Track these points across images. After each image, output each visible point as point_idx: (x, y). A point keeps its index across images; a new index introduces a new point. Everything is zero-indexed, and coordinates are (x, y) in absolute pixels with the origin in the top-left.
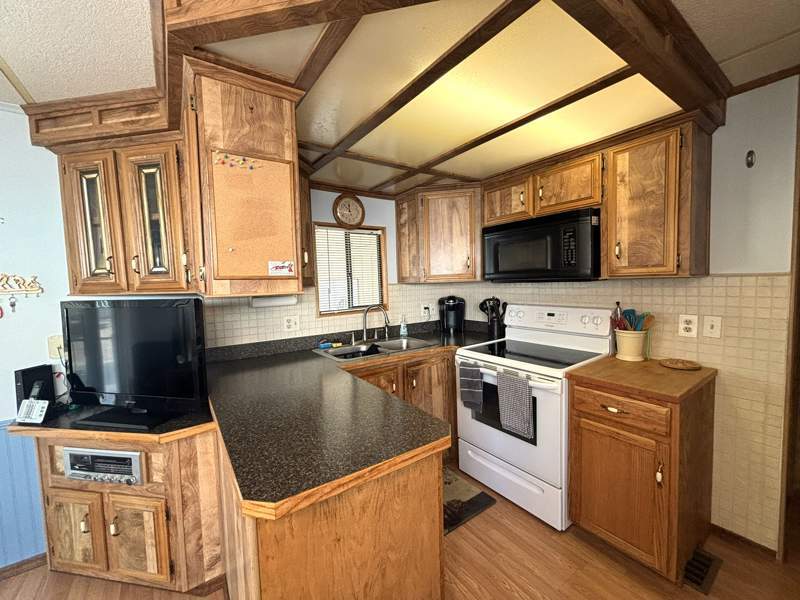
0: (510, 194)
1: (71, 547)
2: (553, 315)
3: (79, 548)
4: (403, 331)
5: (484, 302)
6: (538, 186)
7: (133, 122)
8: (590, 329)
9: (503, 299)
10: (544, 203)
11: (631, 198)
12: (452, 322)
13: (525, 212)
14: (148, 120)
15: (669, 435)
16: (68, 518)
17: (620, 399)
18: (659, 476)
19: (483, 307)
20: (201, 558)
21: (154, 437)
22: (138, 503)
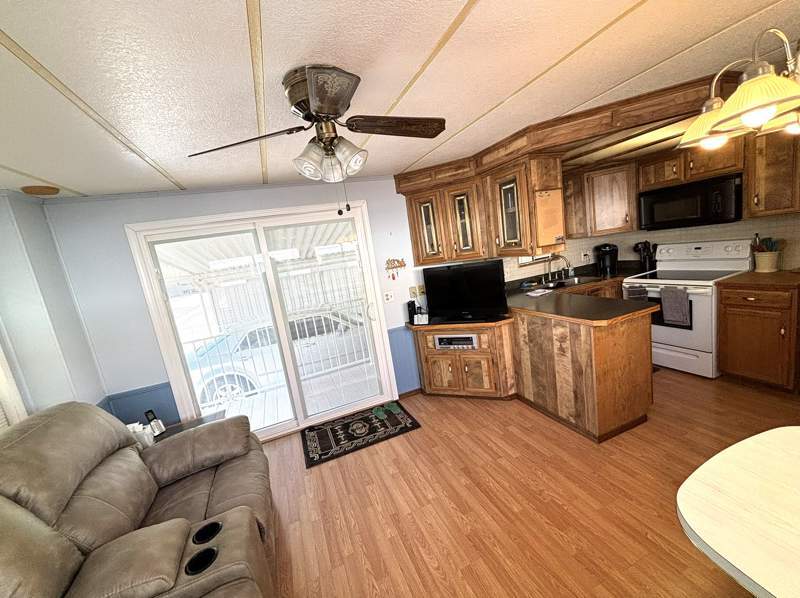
0: (664, 167)
1: (442, 380)
2: (699, 248)
3: (445, 381)
4: (571, 273)
5: (637, 245)
6: (689, 159)
7: (455, 175)
8: (734, 254)
9: (652, 241)
10: (694, 172)
11: (768, 165)
12: (608, 263)
13: (677, 179)
14: (464, 173)
15: (790, 308)
16: (439, 367)
17: (757, 292)
18: (783, 331)
19: (636, 249)
20: (507, 383)
21: (493, 324)
22: (477, 357)
